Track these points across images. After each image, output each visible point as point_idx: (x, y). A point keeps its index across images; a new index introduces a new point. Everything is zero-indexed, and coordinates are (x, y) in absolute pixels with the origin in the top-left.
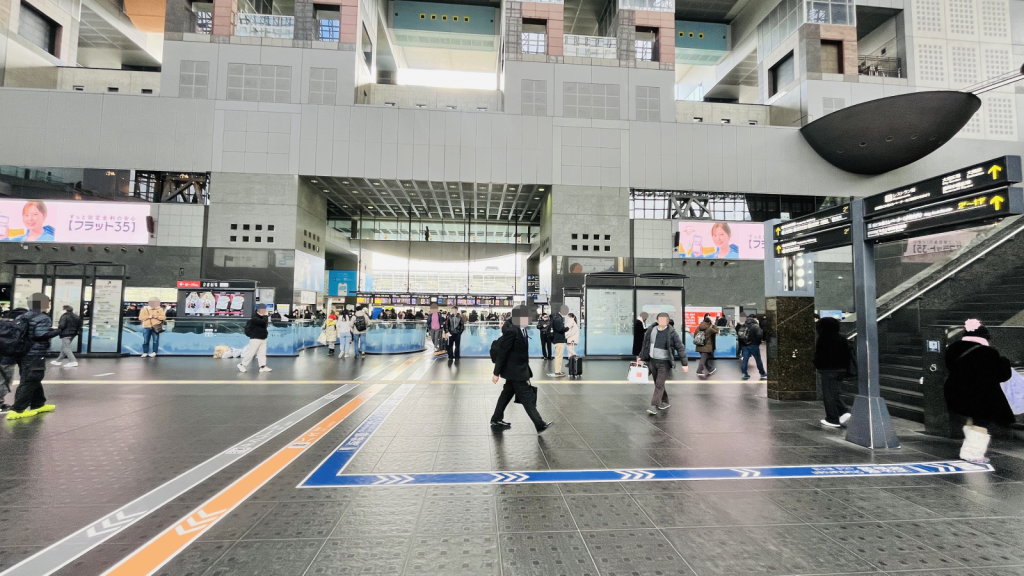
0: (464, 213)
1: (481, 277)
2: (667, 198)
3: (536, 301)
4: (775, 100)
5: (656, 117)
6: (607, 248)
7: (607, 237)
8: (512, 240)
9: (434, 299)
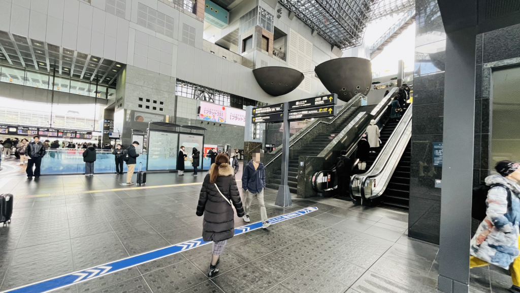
0: (48, 67)
1: (64, 117)
2: (194, 88)
3: (110, 136)
4: (245, 54)
5: (192, 44)
6: (161, 109)
7: (162, 103)
8: (93, 95)
9: (12, 130)
